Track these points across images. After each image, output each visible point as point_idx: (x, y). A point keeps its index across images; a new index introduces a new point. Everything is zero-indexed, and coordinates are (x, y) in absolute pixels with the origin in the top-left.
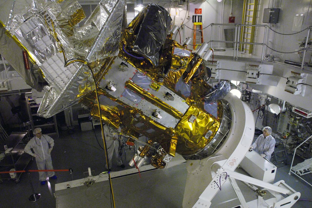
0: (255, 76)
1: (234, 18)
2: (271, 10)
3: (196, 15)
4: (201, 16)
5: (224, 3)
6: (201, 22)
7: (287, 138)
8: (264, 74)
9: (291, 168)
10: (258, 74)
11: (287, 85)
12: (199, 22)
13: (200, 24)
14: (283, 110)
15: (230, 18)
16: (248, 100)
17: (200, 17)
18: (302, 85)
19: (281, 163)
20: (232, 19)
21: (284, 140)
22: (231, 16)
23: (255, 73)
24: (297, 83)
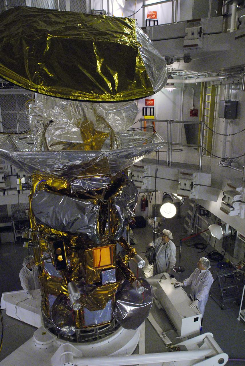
0: (188, 187)
1: (197, 110)
2: (226, 102)
3: (147, 107)
4: (154, 108)
5: (184, 93)
6: (153, 115)
7: (242, 268)
8: (201, 185)
9: (240, 311)
10: (192, 185)
11: (223, 202)
12: (151, 115)
13: (152, 117)
14: (226, 234)
15: (192, 111)
16: (206, 214)
17: (152, 110)
18: (239, 202)
19: (233, 302)
20: (194, 111)
21: (241, 270)
22: (192, 108)
23: (188, 183)
24: (232, 201)
